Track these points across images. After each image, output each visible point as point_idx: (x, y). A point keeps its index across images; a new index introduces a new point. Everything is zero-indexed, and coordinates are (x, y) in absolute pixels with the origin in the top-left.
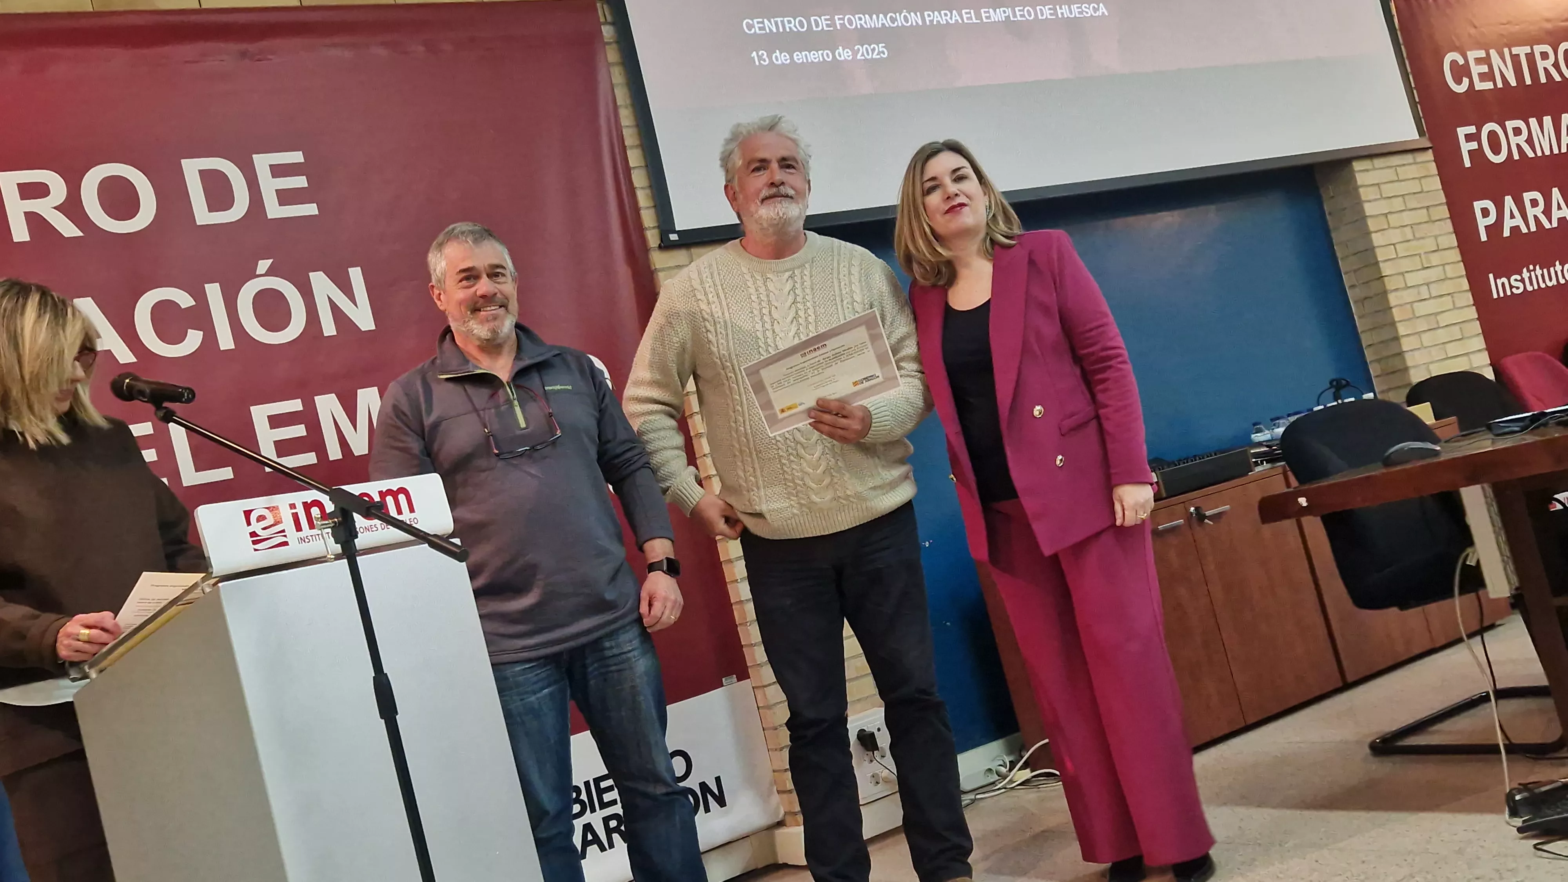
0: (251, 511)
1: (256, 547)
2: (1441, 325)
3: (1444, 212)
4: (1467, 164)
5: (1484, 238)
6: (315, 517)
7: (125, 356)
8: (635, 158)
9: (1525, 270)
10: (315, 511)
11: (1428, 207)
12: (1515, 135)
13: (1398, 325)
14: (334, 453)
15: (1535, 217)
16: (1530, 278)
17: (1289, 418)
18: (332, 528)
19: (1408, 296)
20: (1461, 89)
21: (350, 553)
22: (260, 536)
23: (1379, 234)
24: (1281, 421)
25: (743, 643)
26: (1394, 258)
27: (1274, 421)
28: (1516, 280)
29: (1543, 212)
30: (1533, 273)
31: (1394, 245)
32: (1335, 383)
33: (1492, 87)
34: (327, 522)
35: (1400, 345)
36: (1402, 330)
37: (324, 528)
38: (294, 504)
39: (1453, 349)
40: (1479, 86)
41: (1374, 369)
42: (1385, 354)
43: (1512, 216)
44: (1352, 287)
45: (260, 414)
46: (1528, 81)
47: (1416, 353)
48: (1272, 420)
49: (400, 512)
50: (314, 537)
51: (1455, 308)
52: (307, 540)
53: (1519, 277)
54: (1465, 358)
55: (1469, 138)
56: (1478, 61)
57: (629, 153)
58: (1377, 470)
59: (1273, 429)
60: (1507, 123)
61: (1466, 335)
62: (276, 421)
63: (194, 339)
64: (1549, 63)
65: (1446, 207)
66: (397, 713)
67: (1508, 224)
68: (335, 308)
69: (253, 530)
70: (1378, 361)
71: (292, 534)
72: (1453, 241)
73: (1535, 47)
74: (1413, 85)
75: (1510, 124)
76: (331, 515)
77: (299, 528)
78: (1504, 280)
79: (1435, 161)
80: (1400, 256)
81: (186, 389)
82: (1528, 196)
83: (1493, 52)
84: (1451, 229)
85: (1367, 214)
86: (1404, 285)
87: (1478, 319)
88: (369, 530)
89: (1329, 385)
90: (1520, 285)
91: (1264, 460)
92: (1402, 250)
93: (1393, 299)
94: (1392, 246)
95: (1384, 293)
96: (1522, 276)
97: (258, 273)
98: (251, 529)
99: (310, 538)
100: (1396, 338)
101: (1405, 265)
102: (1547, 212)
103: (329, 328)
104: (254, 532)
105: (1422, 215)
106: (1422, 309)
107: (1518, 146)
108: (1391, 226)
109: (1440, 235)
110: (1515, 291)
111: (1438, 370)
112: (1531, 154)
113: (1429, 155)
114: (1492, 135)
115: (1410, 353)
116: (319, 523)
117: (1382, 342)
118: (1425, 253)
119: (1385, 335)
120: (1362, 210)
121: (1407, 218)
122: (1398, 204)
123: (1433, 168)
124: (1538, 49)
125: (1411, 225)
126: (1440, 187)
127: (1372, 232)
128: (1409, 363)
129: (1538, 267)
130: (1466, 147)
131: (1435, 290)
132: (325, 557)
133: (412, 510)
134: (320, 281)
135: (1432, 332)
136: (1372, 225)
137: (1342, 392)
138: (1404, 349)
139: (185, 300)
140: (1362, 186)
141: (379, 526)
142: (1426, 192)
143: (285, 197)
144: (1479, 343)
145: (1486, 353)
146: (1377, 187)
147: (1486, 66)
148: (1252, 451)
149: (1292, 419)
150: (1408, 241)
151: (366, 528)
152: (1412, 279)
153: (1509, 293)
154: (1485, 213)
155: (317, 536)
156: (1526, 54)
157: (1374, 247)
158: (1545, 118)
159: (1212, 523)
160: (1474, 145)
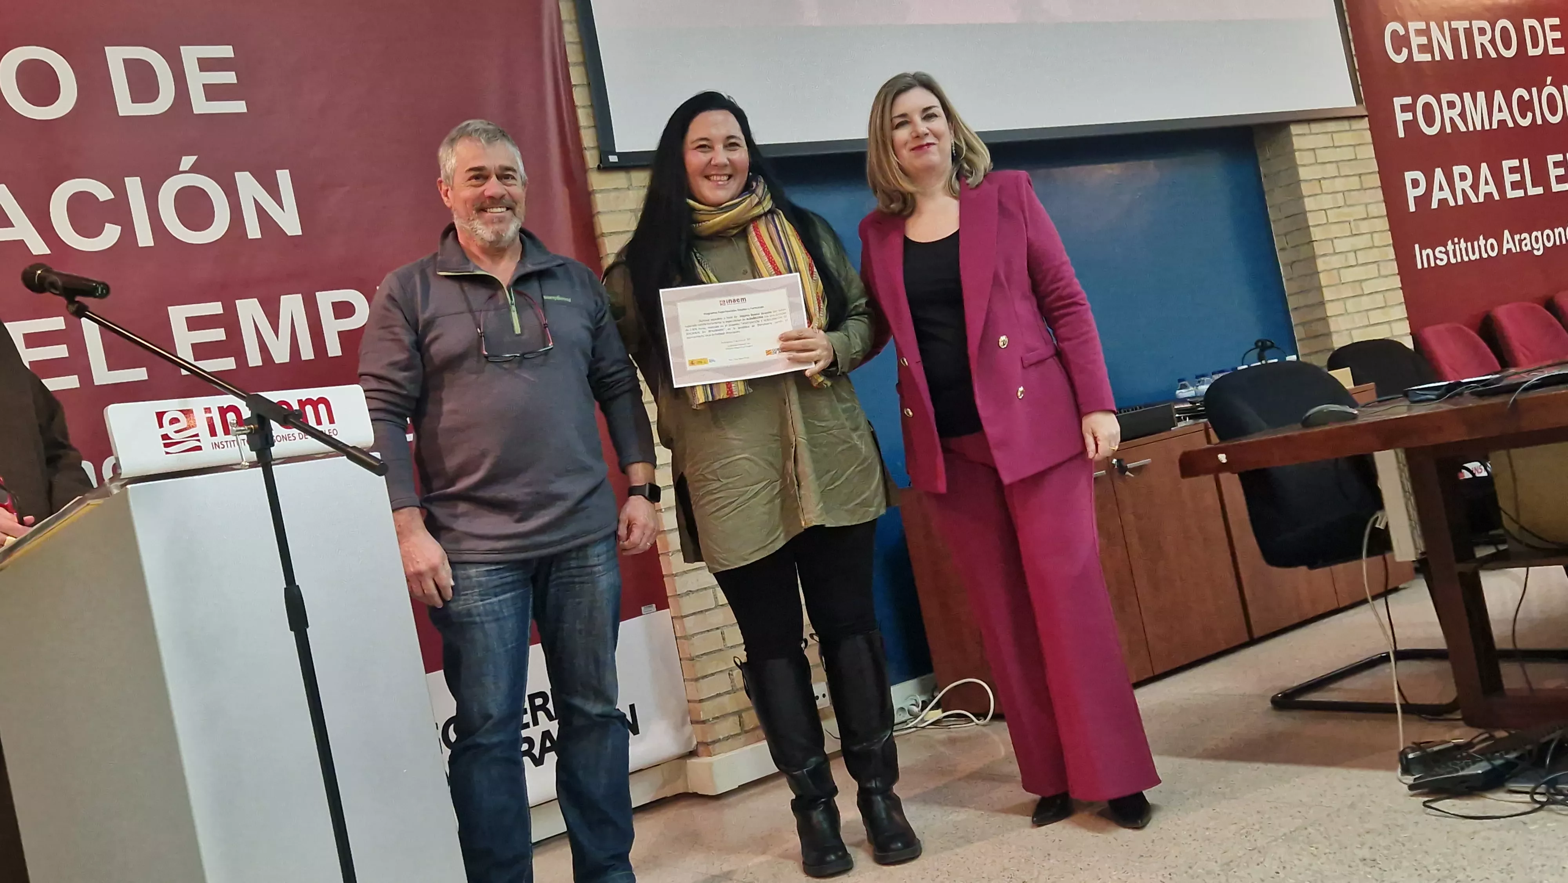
0: (165, 412)
1: (168, 450)
2: (1365, 293)
3: (1376, 180)
4: (1401, 134)
5: (1412, 209)
6: (230, 423)
7: (38, 247)
8: (577, 75)
9: (1450, 242)
10: (231, 417)
11: (1360, 175)
12: (1449, 108)
13: (1324, 289)
14: (254, 359)
15: (1463, 191)
16: (1454, 251)
17: (1214, 376)
18: (247, 434)
19: (1336, 262)
20: (1400, 59)
21: (265, 461)
22: (172, 439)
23: (1312, 198)
24: (1206, 379)
25: (664, 573)
26: (1325, 224)
27: (1199, 378)
28: (1440, 252)
29: (1471, 187)
30: (1457, 246)
31: (1325, 210)
32: (1260, 344)
33: (1430, 59)
34: (242, 428)
35: (1325, 309)
36: (1328, 295)
37: (239, 435)
38: (209, 409)
39: (1375, 317)
40: (1418, 57)
41: (1298, 333)
42: (1309, 318)
43: (1441, 189)
44: (1283, 249)
45: (178, 315)
46: (1465, 56)
47: (1340, 319)
48: (1197, 377)
49: (319, 422)
50: (228, 443)
51: (1380, 276)
52: (221, 446)
53: (1443, 249)
54: (1386, 326)
55: (1405, 108)
56: (1419, 32)
57: (571, 69)
58: (1294, 431)
59: (1197, 386)
60: (1442, 96)
61: (1389, 304)
62: (194, 323)
63: (111, 234)
64: (1486, 39)
65: (1378, 175)
66: (308, 626)
67: (1437, 196)
68: (261, 212)
69: (165, 433)
70: (1303, 324)
71: (206, 439)
72: (1382, 209)
73: (1473, 22)
74: (1354, 53)
75: (1445, 98)
76: (248, 422)
77: (213, 433)
78: (1429, 251)
79: (1370, 129)
80: (1330, 221)
81: (100, 284)
82: (1457, 170)
83: (1433, 25)
84: (1382, 198)
85: (1301, 179)
86: (1331, 251)
87: (1401, 288)
88: (286, 439)
89: (1253, 347)
90: (1445, 257)
91: (1187, 416)
92: (1333, 216)
93: (1321, 264)
94: (1323, 211)
95: (1313, 258)
96: (1446, 249)
97: (181, 169)
98: (163, 431)
99: (225, 444)
100: (1322, 303)
101: (1335, 231)
102: (1475, 187)
103: (253, 231)
104: (167, 435)
105: (1354, 183)
106: (1348, 275)
107: (1451, 119)
108: (1324, 191)
109: (1370, 203)
110: (1438, 262)
111: (1359, 337)
112: (1463, 128)
113: (1365, 124)
114: (1427, 106)
115: (1333, 318)
116: (234, 428)
117: (1307, 306)
118: (1355, 220)
119: (1311, 299)
120: (1297, 174)
121: (1340, 184)
122: (1331, 170)
123: (1368, 136)
124: (1477, 24)
125: (1343, 192)
126: (1374, 156)
127: (1305, 197)
128: (1332, 329)
129: (1462, 240)
130: (1401, 117)
131: (1362, 257)
132: (239, 464)
133: (332, 421)
134: (245, 182)
135: (1356, 299)
136: (1305, 189)
137: (1267, 353)
138: (1328, 315)
139: (103, 193)
140: (1299, 150)
141: (296, 435)
142: (1360, 159)
143: (213, 92)
144: (1401, 312)
145: (1408, 322)
146: (1311, 153)
147: (1426, 38)
148: (1176, 407)
149: (1216, 377)
150: (1340, 207)
151: (283, 436)
152: (1341, 245)
153: (1433, 265)
154: (1415, 183)
155: (232, 443)
156: (1464, 29)
157: (1306, 212)
158: (1479, 93)
159: (1132, 475)
160: (1409, 116)
